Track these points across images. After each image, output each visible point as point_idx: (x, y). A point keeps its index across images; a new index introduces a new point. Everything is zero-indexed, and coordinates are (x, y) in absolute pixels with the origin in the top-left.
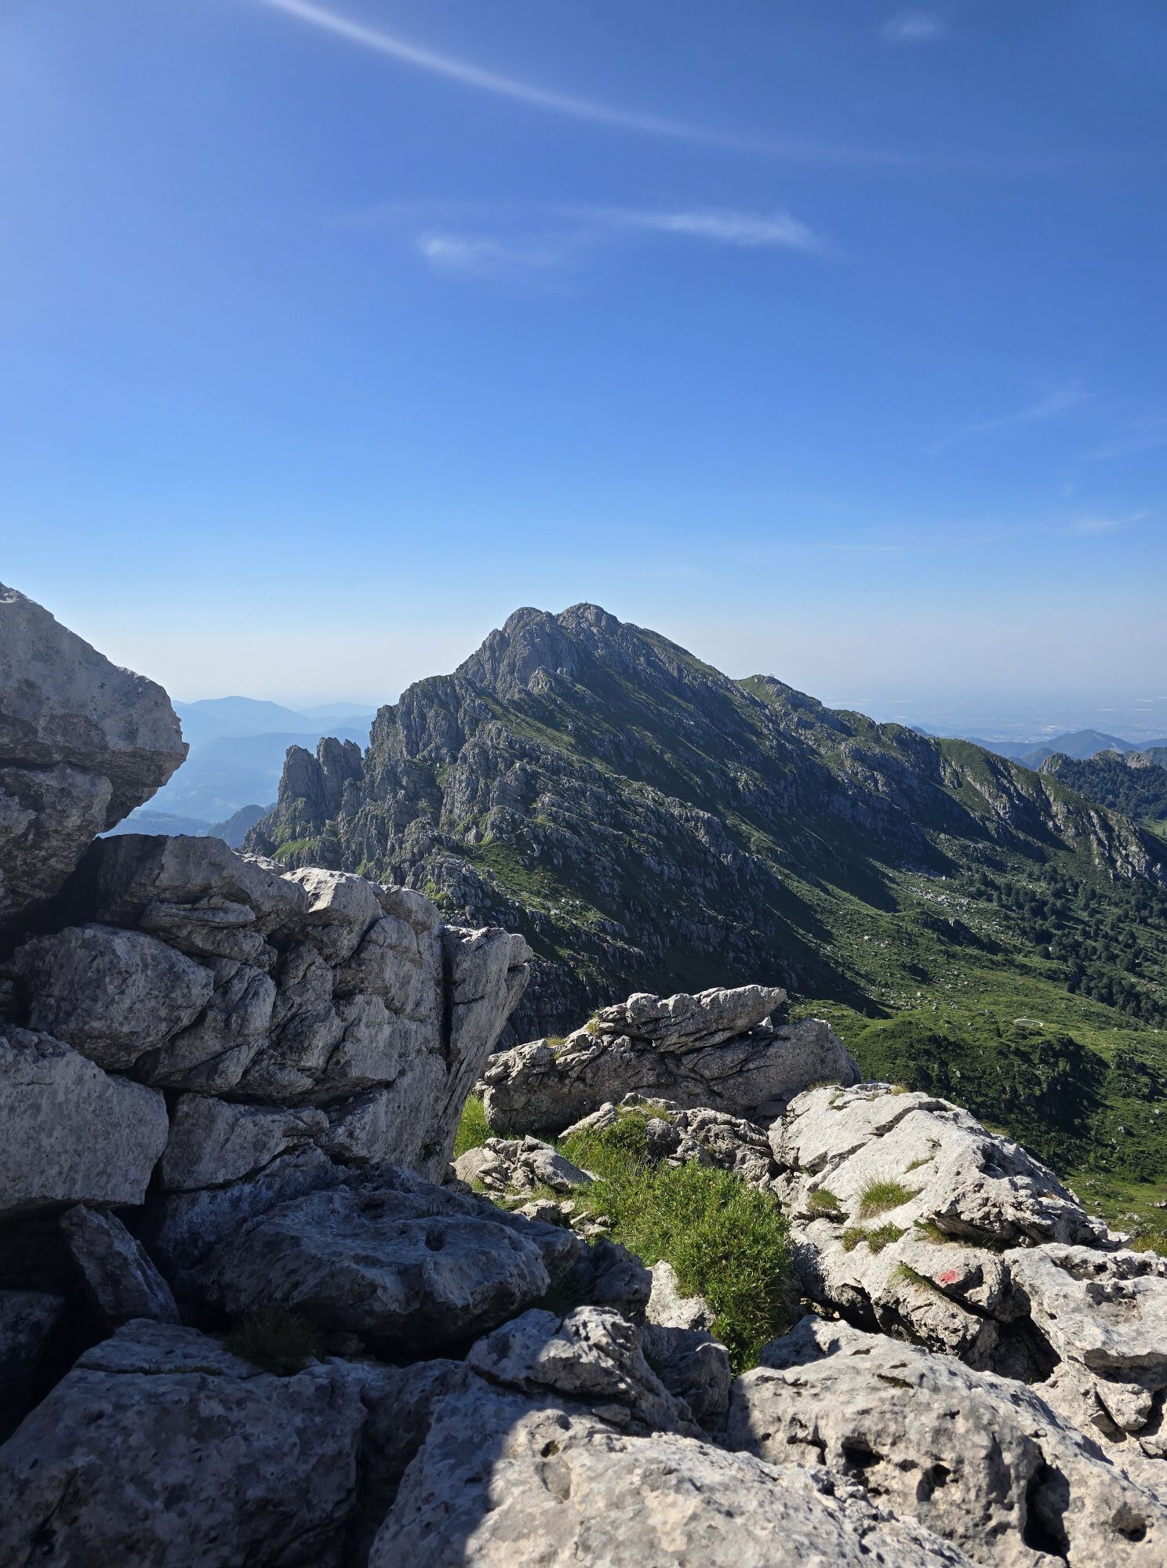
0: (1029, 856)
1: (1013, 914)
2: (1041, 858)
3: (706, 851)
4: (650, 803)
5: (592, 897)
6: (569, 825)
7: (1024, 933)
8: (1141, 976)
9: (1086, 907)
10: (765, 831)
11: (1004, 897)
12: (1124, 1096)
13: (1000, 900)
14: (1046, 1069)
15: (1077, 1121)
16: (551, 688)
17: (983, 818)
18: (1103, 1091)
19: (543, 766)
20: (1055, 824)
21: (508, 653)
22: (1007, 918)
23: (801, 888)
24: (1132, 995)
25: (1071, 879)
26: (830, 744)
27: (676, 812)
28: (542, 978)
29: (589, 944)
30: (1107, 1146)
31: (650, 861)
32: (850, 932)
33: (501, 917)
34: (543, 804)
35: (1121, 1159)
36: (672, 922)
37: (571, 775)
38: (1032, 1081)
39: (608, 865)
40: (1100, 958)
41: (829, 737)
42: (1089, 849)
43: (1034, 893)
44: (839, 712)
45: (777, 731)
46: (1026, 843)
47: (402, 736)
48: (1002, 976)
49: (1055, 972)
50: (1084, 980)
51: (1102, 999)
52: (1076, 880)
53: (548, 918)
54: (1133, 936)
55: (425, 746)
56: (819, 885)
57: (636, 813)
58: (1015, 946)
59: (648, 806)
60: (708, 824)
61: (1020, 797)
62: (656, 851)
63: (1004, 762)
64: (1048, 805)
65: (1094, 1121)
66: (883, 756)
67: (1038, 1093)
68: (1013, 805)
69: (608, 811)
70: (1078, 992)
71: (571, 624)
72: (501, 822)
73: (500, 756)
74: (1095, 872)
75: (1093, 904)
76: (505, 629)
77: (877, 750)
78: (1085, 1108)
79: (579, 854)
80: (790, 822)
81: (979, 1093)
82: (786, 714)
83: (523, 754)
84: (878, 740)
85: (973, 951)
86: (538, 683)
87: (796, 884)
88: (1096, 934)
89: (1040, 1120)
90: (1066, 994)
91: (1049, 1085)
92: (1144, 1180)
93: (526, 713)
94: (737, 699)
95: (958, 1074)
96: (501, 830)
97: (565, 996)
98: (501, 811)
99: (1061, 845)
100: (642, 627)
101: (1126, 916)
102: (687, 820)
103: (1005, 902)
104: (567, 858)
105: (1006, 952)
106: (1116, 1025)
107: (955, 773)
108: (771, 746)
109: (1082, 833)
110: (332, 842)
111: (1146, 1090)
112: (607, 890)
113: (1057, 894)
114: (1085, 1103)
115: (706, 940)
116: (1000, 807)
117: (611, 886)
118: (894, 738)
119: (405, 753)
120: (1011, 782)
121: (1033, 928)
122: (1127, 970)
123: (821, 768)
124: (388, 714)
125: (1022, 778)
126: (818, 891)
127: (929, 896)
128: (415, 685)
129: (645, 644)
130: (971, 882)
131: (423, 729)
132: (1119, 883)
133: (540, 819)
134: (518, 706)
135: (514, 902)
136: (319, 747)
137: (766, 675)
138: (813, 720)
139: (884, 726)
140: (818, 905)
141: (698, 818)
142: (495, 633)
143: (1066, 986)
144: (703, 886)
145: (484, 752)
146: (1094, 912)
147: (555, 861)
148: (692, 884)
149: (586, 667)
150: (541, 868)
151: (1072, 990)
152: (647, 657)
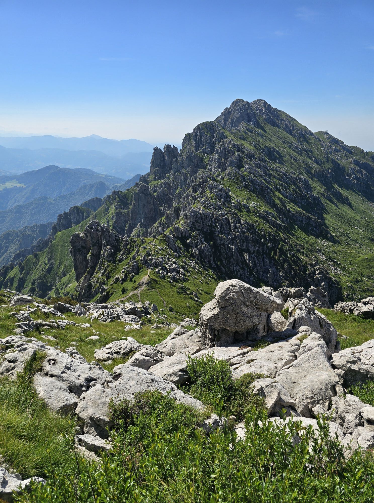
6: (256, 176)
16: (247, 129)
19: (246, 155)
21: (231, 116)
26: (346, 158)
27: (293, 176)
28: (248, 227)
31: (283, 192)
34: (245, 168)
37: (256, 159)
39: (269, 192)
41: (346, 155)
44: (350, 147)
45: (327, 152)
47: (193, 144)
53: (249, 207)
55: (202, 148)
57: (279, 175)
60: (304, 181)
62: (285, 188)
66: (366, 163)
69: (269, 173)
71: (254, 107)
72: (231, 173)
73: (230, 150)
76: (230, 107)
77: (364, 161)
82: (331, 146)
83: (239, 150)
84: (364, 158)
93: (237, 137)
94: (314, 139)
96: (231, 175)
97: (255, 234)
98: (231, 169)
100: (280, 109)
102: (297, 179)
104: (254, 188)
110: (168, 181)
112: (268, 200)
119: (194, 150)
123: (342, 166)
124: (188, 136)
126: (338, 210)
128: (199, 125)
129: (281, 116)
131: (201, 141)
133: (245, 173)
134: (235, 135)
135: (237, 200)
136: (164, 148)
137: (324, 131)
138: (341, 149)
139: (367, 153)
140: (338, 215)
142: (226, 109)
145: (224, 149)
147: (250, 189)
150: (245, 190)
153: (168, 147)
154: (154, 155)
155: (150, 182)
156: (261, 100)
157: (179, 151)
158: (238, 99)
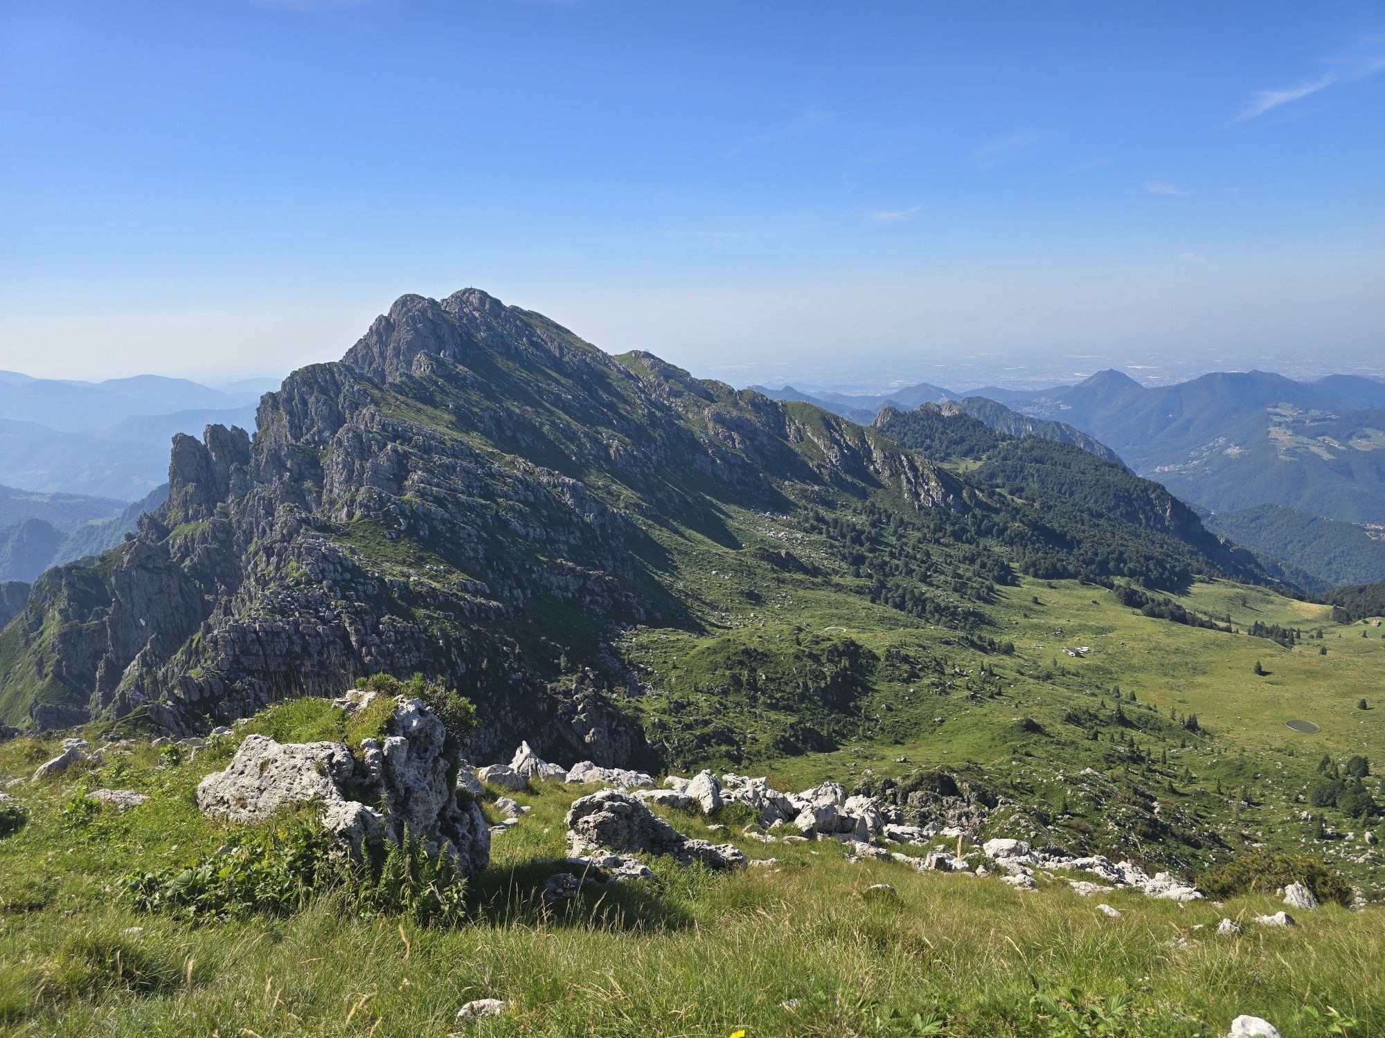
0: (853, 495)
1: (837, 543)
2: (863, 495)
3: (571, 512)
4: (519, 474)
5: (455, 560)
6: (438, 501)
7: (844, 558)
8: (931, 585)
9: (895, 532)
10: (633, 488)
11: (831, 530)
12: (889, 681)
13: (828, 532)
14: (832, 667)
15: (852, 704)
16: (433, 371)
17: (819, 466)
18: (874, 679)
19: (416, 446)
20: (875, 468)
21: (393, 338)
22: (832, 546)
23: (661, 535)
24: (920, 601)
25: (886, 511)
26: (696, 410)
27: (545, 479)
28: (396, 637)
29: (446, 603)
30: (872, 720)
31: (515, 524)
32: (701, 569)
33: (360, 587)
34: (413, 482)
35: (882, 729)
36: (534, 576)
37: (443, 452)
38: (819, 676)
39: (473, 532)
40: (901, 572)
41: (695, 404)
42: (900, 486)
43: (854, 525)
44: (704, 382)
45: (650, 400)
46: (853, 484)
47: (285, 422)
48: (819, 594)
49: (861, 588)
50: (884, 591)
51: (896, 606)
52: (890, 511)
53: (406, 585)
54: (928, 554)
55: (308, 430)
56: (676, 531)
57: (505, 484)
58: (833, 569)
59: (517, 477)
60: (573, 488)
61: (848, 447)
62: (521, 515)
63: (836, 419)
64: (870, 452)
65: (864, 702)
66: (739, 418)
67: (823, 685)
68: (843, 454)
69: (478, 483)
70: (878, 602)
71: (454, 309)
72: (369, 501)
73: (374, 439)
74: (904, 504)
75: (901, 531)
76: (390, 314)
77: (735, 413)
78: (859, 693)
79: (444, 524)
80: (655, 480)
81: (779, 690)
82: (659, 385)
83: (396, 436)
84: (736, 405)
85: (799, 576)
86: (421, 367)
87: (658, 532)
88: (900, 554)
89: (824, 706)
90: (868, 604)
91: (832, 678)
92: (897, 742)
93: (407, 395)
94: (613, 373)
95: (764, 677)
96: (368, 508)
97: (418, 650)
98: (369, 491)
99: (879, 485)
100: (526, 308)
101: (925, 538)
102: (555, 486)
103: (832, 534)
104: (433, 529)
105: (826, 574)
106: (902, 626)
107: (798, 430)
108: (644, 415)
109: (895, 474)
110: (223, 523)
111: (906, 675)
112: (471, 554)
113: (873, 525)
114: (859, 689)
115: (566, 589)
116: (833, 455)
117: (475, 551)
118: (749, 402)
119: (289, 437)
120: (842, 436)
121: (851, 553)
122: (921, 581)
123: (686, 431)
124: (270, 402)
125: (850, 431)
126: (676, 537)
127: (771, 534)
128: (294, 374)
129: (527, 325)
130: (806, 519)
131: (306, 414)
132: (922, 512)
133: (408, 496)
134: (399, 389)
135: (373, 574)
136: (205, 433)
137: (642, 350)
138: (682, 390)
139: (741, 392)
140: (676, 548)
141: (564, 484)
142: (380, 319)
143: (869, 598)
144: (566, 543)
145: (358, 436)
146: (902, 536)
147: (422, 533)
148: (556, 542)
149: (468, 350)
150: (407, 540)
151: (873, 601)
152: (530, 337)
153: (216, 432)
154: (175, 455)
155: (173, 529)
156: (475, 290)
157: (251, 440)
158: (406, 296)
